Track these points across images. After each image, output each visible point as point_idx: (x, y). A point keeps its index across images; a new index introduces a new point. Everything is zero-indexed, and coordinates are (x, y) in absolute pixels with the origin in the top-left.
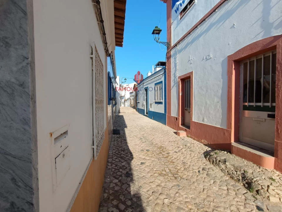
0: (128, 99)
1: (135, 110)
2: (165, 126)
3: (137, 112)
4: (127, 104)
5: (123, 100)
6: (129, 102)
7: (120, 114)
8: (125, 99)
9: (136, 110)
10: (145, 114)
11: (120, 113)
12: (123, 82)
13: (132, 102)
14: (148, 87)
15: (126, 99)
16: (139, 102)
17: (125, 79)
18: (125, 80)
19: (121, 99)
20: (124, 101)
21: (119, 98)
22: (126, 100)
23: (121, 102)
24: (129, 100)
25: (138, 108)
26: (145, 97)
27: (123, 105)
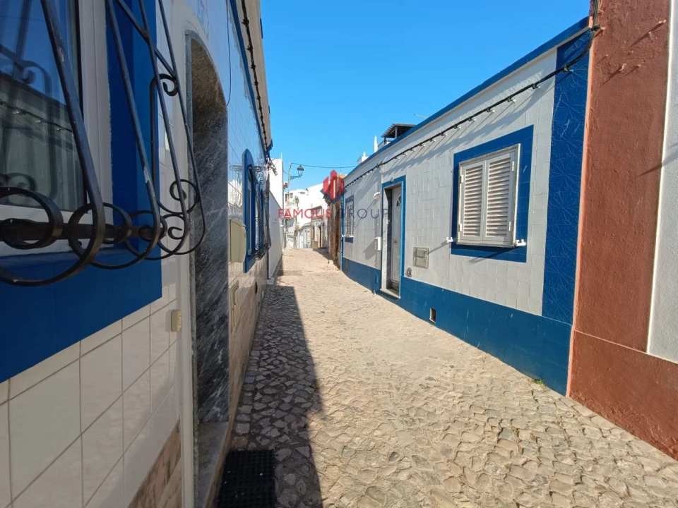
0: (304, 227)
1: (331, 262)
2: (556, 395)
3: (341, 273)
4: (303, 239)
5: (292, 230)
6: (309, 234)
7: (283, 278)
8: (297, 227)
9: (336, 263)
10: (384, 288)
11: (281, 273)
12: (292, 178)
13: (316, 236)
14: (403, 178)
15: (301, 226)
16: (350, 240)
17: (300, 169)
18: (300, 172)
19: (287, 226)
20: (295, 231)
21: (281, 222)
22: (301, 230)
23: (284, 234)
24: (309, 229)
25: (344, 260)
26: (386, 222)
27: (290, 243)
